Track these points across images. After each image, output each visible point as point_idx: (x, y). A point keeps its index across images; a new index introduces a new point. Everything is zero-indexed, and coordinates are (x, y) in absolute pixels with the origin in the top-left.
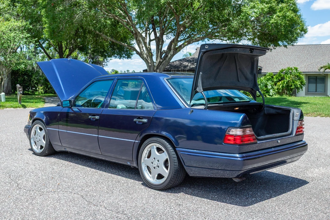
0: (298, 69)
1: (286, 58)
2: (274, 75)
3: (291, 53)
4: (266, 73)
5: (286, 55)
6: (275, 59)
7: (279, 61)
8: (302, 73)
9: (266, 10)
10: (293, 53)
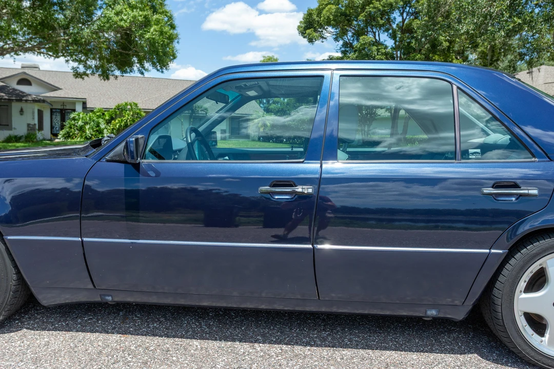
0: (138, 105)
1: (114, 91)
2: (105, 111)
3: (118, 85)
4: (93, 108)
5: (113, 86)
6: (101, 92)
7: (106, 94)
8: (143, 110)
9: (141, 18)
10: (121, 85)
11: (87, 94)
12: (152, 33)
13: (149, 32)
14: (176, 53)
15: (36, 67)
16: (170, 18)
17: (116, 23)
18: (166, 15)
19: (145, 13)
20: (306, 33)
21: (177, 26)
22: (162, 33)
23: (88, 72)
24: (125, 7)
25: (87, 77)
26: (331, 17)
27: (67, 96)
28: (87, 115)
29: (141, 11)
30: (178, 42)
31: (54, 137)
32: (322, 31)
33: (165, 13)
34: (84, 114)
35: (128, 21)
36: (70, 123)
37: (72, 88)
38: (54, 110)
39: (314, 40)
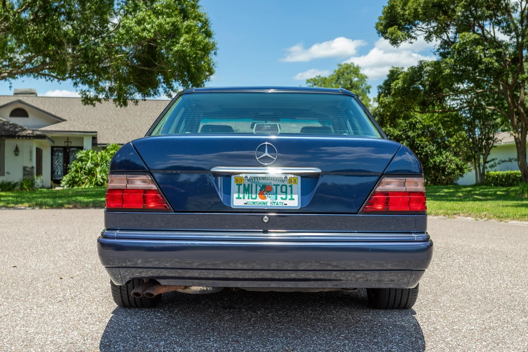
1: (132, 120)
3: (139, 113)
4: (106, 144)
5: (132, 114)
6: (116, 122)
7: (123, 125)
9: (168, 27)
10: (142, 113)
11: (98, 126)
12: (182, 44)
13: (178, 43)
14: (213, 67)
15: (33, 93)
16: (205, 23)
17: (137, 34)
18: (200, 20)
19: (174, 19)
20: (387, 32)
21: (213, 33)
22: (194, 43)
23: (101, 96)
24: (149, 13)
25: (99, 103)
26: (420, 10)
27: (72, 130)
28: (97, 153)
29: (168, 17)
30: (215, 54)
31: (56, 185)
32: (411, 28)
33: (197, 17)
34: (93, 153)
35: (152, 31)
36: (76, 166)
37: (79, 119)
38: (55, 149)
39: (399, 41)
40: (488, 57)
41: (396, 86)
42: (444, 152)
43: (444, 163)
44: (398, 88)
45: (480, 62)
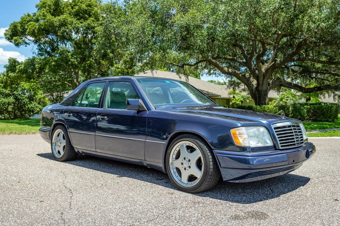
26: (36, 31)
39: (20, 45)
40: (73, 59)
41: (20, 67)
42: (33, 102)
43: (33, 108)
44: (21, 69)
45: (69, 61)
